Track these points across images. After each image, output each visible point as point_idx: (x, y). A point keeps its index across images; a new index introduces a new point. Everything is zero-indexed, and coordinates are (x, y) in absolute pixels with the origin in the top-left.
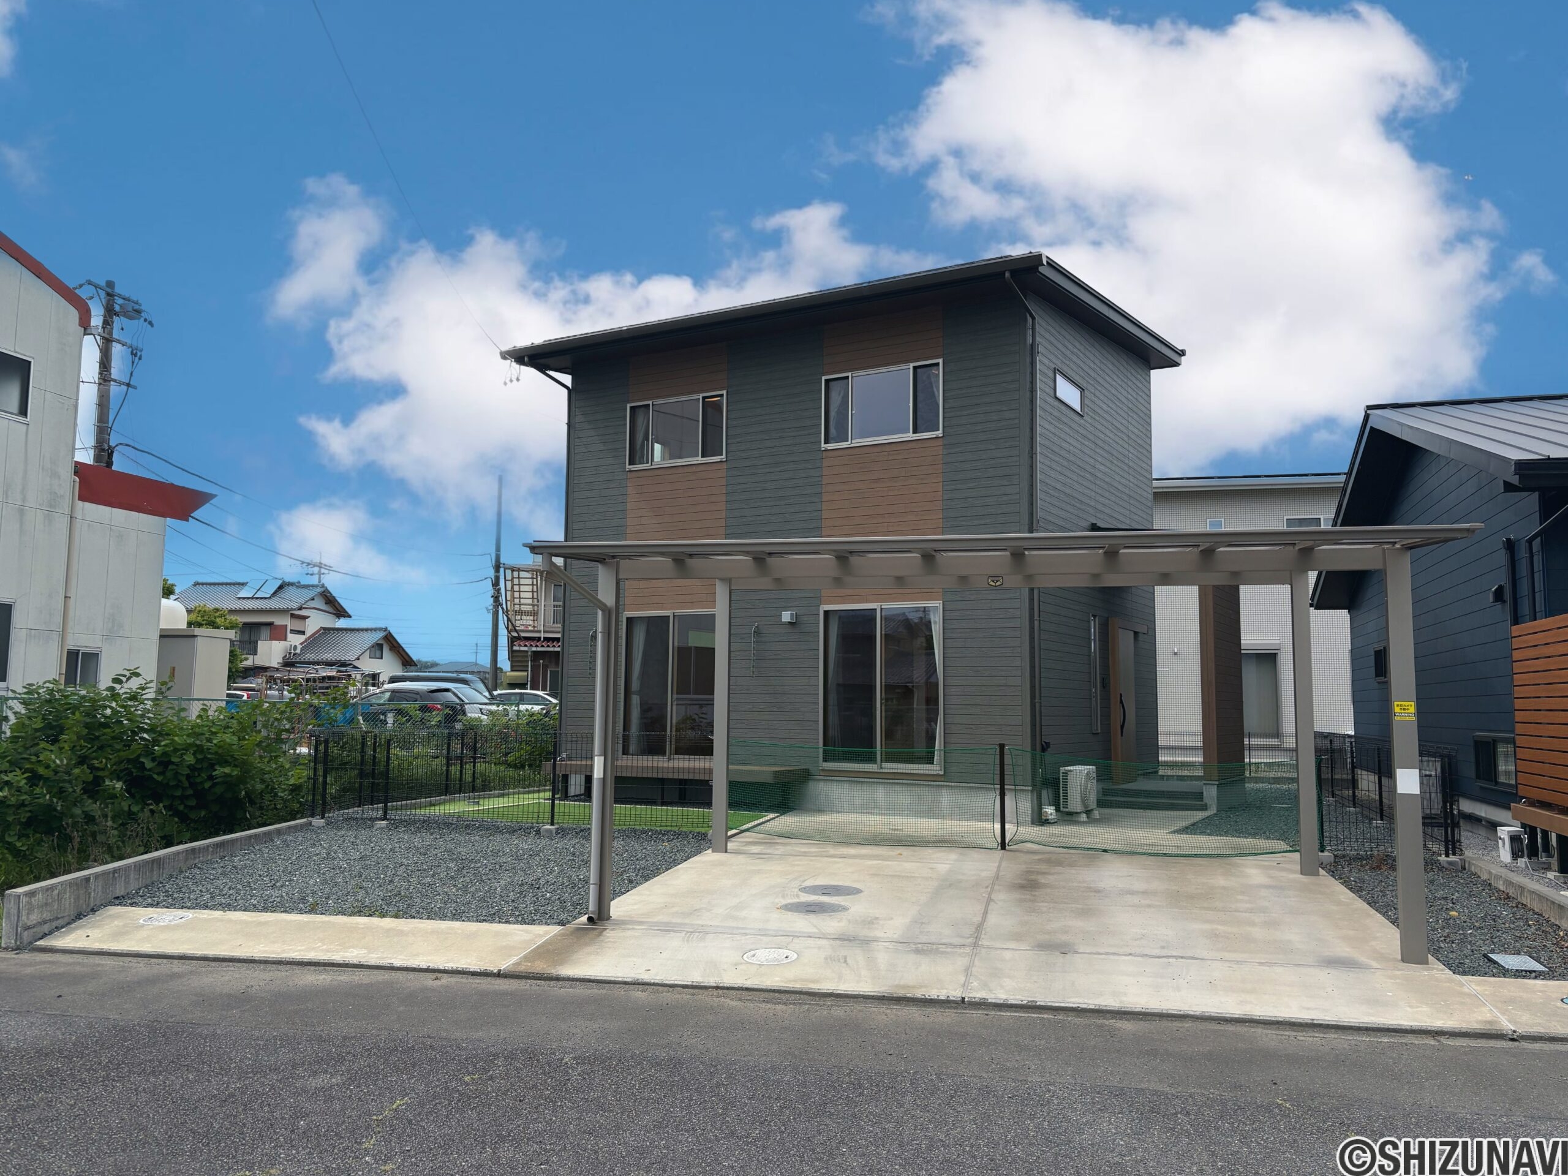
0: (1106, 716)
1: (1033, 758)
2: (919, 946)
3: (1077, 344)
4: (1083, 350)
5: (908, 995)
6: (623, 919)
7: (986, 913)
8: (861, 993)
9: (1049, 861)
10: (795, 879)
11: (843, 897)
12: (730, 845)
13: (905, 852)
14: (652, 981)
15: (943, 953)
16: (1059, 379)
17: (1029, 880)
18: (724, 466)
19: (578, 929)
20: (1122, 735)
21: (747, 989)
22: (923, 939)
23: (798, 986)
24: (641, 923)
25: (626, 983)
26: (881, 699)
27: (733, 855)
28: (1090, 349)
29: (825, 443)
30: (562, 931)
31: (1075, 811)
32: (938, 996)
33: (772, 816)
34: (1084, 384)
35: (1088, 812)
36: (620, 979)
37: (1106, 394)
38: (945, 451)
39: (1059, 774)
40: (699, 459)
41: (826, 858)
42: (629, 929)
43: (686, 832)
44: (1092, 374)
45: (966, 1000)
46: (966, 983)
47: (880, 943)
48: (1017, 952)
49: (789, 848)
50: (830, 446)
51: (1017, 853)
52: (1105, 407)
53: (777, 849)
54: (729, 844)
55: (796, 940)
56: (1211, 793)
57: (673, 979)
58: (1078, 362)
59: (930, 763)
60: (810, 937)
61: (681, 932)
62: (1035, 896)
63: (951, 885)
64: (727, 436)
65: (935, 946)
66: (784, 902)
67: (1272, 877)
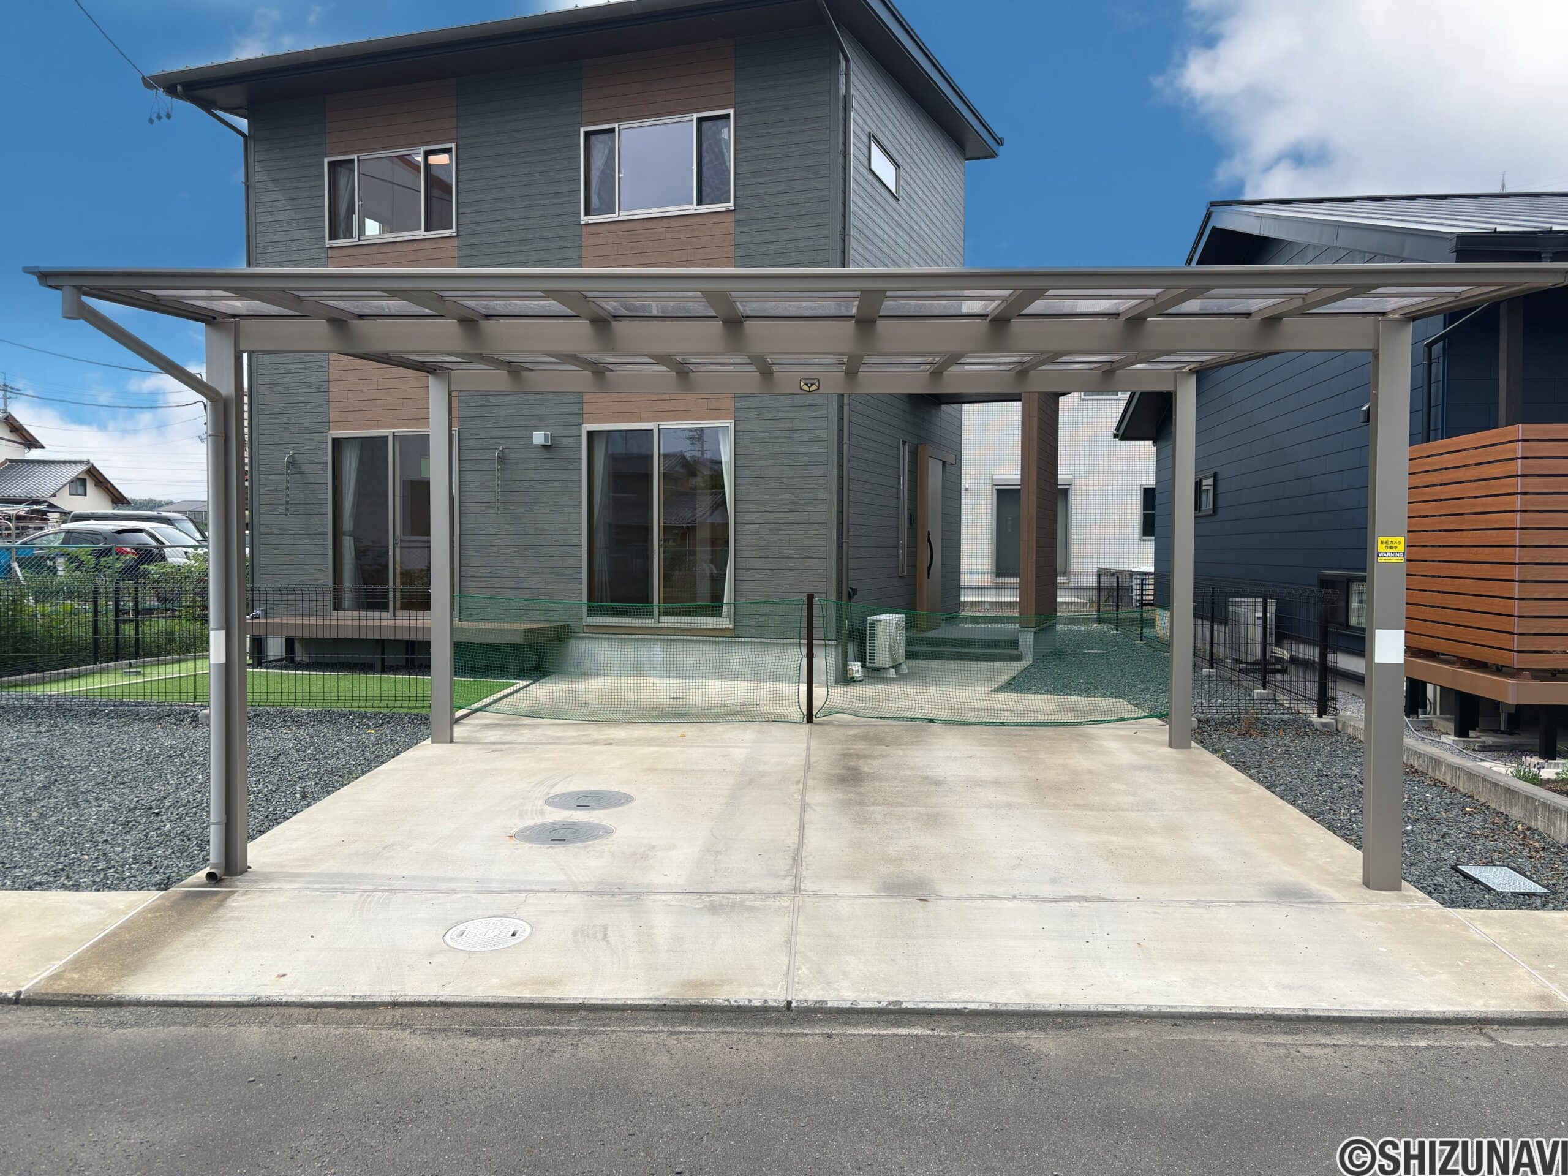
0: (913, 555)
1: (839, 608)
2: (716, 898)
3: (893, 108)
4: (899, 118)
5: (703, 1002)
6: (268, 869)
7: (802, 828)
8: (629, 1002)
9: (867, 738)
10: (541, 783)
11: (607, 811)
12: (458, 731)
13: (690, 731)
14: (284, 999)
15: (751, 909)
16: (874, 146)
17: (849, 769)
18: (454, 243)
19: (188, 896)
20: (928, 578)
21: (445, 1005)
22: (720, 884)
23: (527, 994)
24: (294, 877)
25: (238, 1005)
26: (659, 540)
27: (460, 746)
28: (906, 118)
29: (585, 215)
30: (159, 902)
31: (883, 666)
32: (750, 1001)
33: (523, 683)
34: (900, 161)
35: (897, 667)
36: (229, 999)
37: (923, 178)
38: (738, 229)
39: (866, 625)
40: (422, 234)
41: (586, 747)
42: (272, 891)
43: (400, 715)
44: (908, 149)
45: (794, 1005)
46: (791, 974)
47: (658, 897)
48: (857, 901)
49: (539, 732)
50: (591, 219)
51: (827, 727)
52: (920, 193)
53: (522, 734)
54: (455, 730)
55: (532, 899)
56: (1027, 640)
57: (320, 992)
58: (894, 131)
59: (718, 616)
60: (553, 891)
61: (353, 891)
62: (860, 794)
63: (751, 781)
64: (457, 203)
65: (738, 898)
66: (521, 824)
67: (1139, 753)
